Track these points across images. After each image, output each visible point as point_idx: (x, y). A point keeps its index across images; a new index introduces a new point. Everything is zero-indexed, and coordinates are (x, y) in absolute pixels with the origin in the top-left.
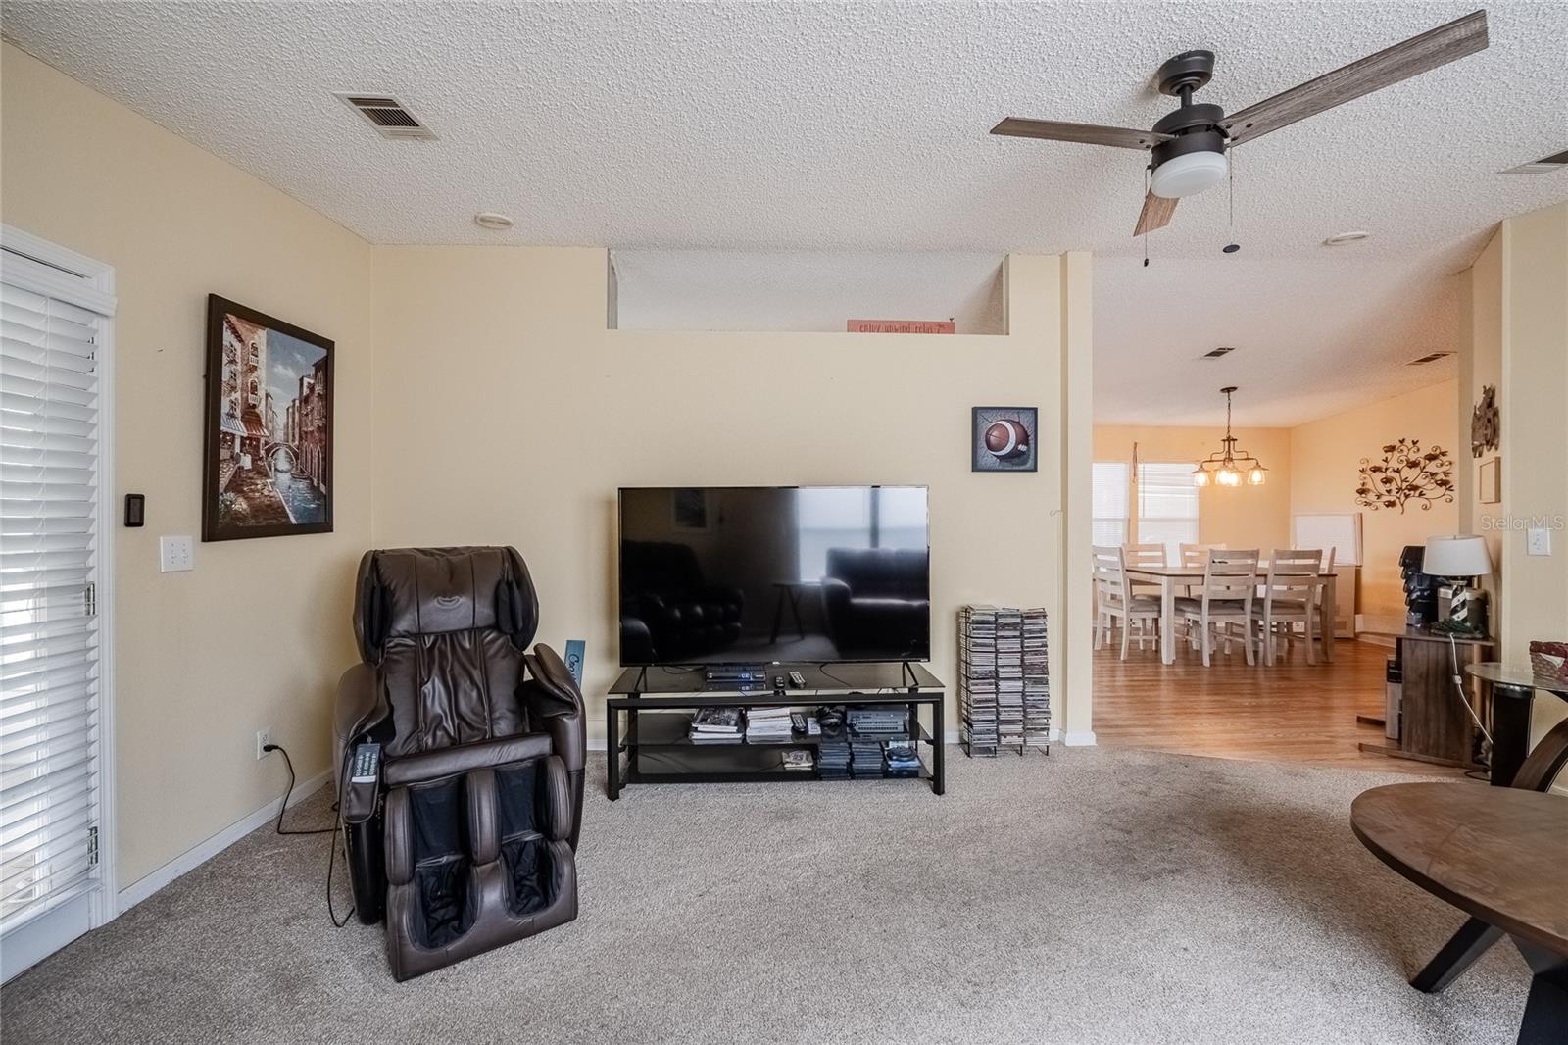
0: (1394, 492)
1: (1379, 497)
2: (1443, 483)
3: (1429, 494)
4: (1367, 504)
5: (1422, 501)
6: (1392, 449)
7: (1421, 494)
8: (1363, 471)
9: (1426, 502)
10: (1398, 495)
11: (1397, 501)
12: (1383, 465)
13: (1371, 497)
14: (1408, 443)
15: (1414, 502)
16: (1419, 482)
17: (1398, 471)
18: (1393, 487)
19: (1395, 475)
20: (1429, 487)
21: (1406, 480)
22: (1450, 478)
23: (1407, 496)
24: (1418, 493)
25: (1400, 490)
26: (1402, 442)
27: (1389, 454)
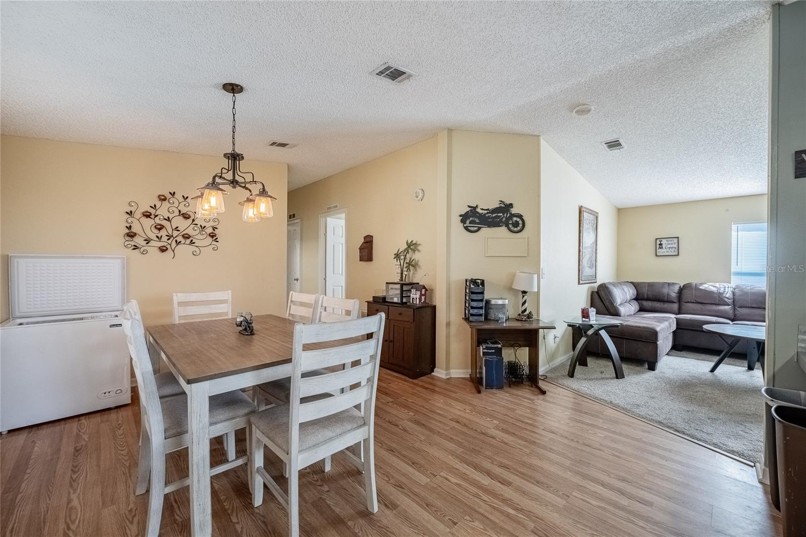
0: (165, 238)
1: (148, 241)
2: (212, 236)
3: (198, 243)
4: (136, 248)
5: (192, 248)
6: (162, 199)
7: (192, 243)
8: (130, 213)
9: (197, 249)
10: (169, 242)
11: (168, 246)
12: (153, 211)
13: (138, 240)
14: (179, 196)
15: (184, 250)
16: (190, 231)
17: (168, 219)
18: (163, 233)
19: (165, 223)
20: (199, 237)
21: (177, 229)
22: (216, 232)
23: (178, 243)
24: (188, 241)
25: (170, 237)
26: (173, 194)
27: (158, 204)
